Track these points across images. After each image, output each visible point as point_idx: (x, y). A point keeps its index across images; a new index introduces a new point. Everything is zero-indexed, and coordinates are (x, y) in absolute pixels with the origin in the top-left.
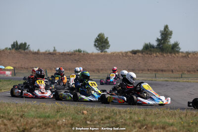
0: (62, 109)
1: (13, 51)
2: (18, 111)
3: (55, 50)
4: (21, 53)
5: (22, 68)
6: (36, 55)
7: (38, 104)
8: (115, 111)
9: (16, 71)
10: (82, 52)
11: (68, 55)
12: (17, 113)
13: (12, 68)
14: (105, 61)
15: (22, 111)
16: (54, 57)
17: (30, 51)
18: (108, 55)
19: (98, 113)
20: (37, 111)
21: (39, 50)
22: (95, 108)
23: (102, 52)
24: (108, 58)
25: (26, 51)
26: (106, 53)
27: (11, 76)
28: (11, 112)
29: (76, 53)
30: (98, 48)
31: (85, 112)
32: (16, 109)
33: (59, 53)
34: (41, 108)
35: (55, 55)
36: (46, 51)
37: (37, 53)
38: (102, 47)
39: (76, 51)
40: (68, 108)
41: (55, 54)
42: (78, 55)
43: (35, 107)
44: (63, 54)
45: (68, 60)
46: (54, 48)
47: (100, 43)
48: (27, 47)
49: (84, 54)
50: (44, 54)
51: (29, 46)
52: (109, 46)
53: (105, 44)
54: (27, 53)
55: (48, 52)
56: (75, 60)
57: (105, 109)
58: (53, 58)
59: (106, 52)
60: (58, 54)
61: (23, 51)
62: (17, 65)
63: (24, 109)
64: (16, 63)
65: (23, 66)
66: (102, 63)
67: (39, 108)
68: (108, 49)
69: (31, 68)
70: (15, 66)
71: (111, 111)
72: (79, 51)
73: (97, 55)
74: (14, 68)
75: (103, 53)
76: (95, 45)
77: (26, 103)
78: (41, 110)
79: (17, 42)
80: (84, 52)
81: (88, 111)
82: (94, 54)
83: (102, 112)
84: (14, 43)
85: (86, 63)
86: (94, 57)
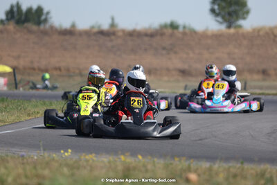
0: (135, 168)
1: (11, 26)
2: (26, 177)
3: (113, 25)
4: (30, 32)
5: (34, 69)
6: (67, 37)
7: (76, 157)
8: (267, 175)
9: (19, 77)
10: (181, 29)
11: (146, 35)
12: (24, 180)
13: (8, 69)
14: (236, 51)
15: (38, 176)
16: (111, 41)
17: (52, 27)
18: (245, 36)
19: (227, 179)
20: (73, 175)
21: (73, 26)
22: (216, 166)
23: (229, 27)
24: (245, 42)
25: (42, 27)
26: (241, 31)
27: (5, 88)
28: (10, 179)
29: (165, 31)
30: (219, 19)
31: (193, 177)
32: (20, 170)
33: (123, 31)
34: (85, 168)
35: (113, 37)
36: (93, 27)
37: (70, 33)
38: (230, 14)
39: (165, 26)
40: (149, 167)
41: (114, 34)
42: (172, 35)
43: (67, 165)
44: (133, 34)
45: (146, 50)
46: (113, 19)
47: (223, 4)
48: (43, 17)
49: (184, 34)
50: (87, 34)
51: (48, 13)
52: (248, 12)
53: (237, 8)
54: (45, 33)
55: (96, 30)
56: (164, 48)
57: (243, 170)
58: (109, 44)
59: (240, 26)
60: (120, 34)
61: (34, 28)
62: (22, 63)
63: (40, 172)
64: (18, 57)
65: (36, 65)
66: (229, 54)
67: (78, 168)
68: (244, 18)
69: (56, 69)
70: (15, 63)
71: (257, 175)
72: (173, 26)
73: (217, 37)
74: (14, 69)
75: (232, 31)
76: (213, 11)
77: (46, 154)
78: (85, 172)
79: (18, 6)
80: (184, 27)
81: (199, 175)
82: (209, 33)
83: (235, 176)
84: (12, 7)
85: (191, 55)
86: (209, 42)
